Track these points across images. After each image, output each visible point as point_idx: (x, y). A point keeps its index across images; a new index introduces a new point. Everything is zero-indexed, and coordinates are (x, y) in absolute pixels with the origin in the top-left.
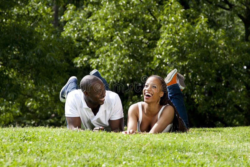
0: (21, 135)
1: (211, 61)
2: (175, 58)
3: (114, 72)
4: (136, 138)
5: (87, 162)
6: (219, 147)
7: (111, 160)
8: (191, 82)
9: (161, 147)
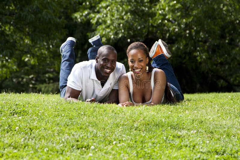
0: (11, 107)
1: (215, 18)
2: (179, 14)
3: (115, 28)
4: (129, 112)
5: (76, 142)
6: (214, 123)
7: (101, 139)
8: (194, 40)
9: (154, 124)
